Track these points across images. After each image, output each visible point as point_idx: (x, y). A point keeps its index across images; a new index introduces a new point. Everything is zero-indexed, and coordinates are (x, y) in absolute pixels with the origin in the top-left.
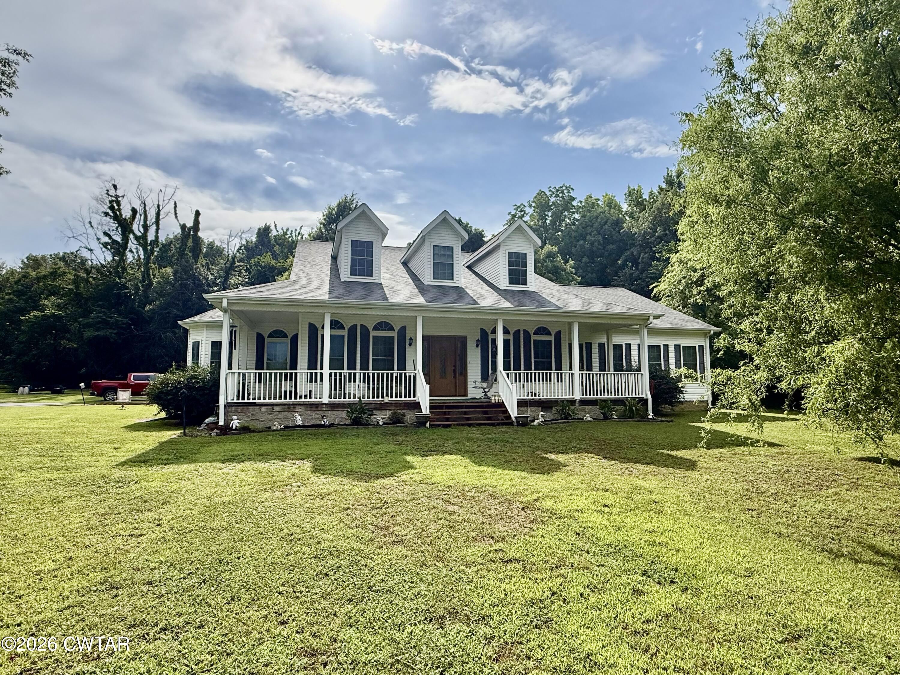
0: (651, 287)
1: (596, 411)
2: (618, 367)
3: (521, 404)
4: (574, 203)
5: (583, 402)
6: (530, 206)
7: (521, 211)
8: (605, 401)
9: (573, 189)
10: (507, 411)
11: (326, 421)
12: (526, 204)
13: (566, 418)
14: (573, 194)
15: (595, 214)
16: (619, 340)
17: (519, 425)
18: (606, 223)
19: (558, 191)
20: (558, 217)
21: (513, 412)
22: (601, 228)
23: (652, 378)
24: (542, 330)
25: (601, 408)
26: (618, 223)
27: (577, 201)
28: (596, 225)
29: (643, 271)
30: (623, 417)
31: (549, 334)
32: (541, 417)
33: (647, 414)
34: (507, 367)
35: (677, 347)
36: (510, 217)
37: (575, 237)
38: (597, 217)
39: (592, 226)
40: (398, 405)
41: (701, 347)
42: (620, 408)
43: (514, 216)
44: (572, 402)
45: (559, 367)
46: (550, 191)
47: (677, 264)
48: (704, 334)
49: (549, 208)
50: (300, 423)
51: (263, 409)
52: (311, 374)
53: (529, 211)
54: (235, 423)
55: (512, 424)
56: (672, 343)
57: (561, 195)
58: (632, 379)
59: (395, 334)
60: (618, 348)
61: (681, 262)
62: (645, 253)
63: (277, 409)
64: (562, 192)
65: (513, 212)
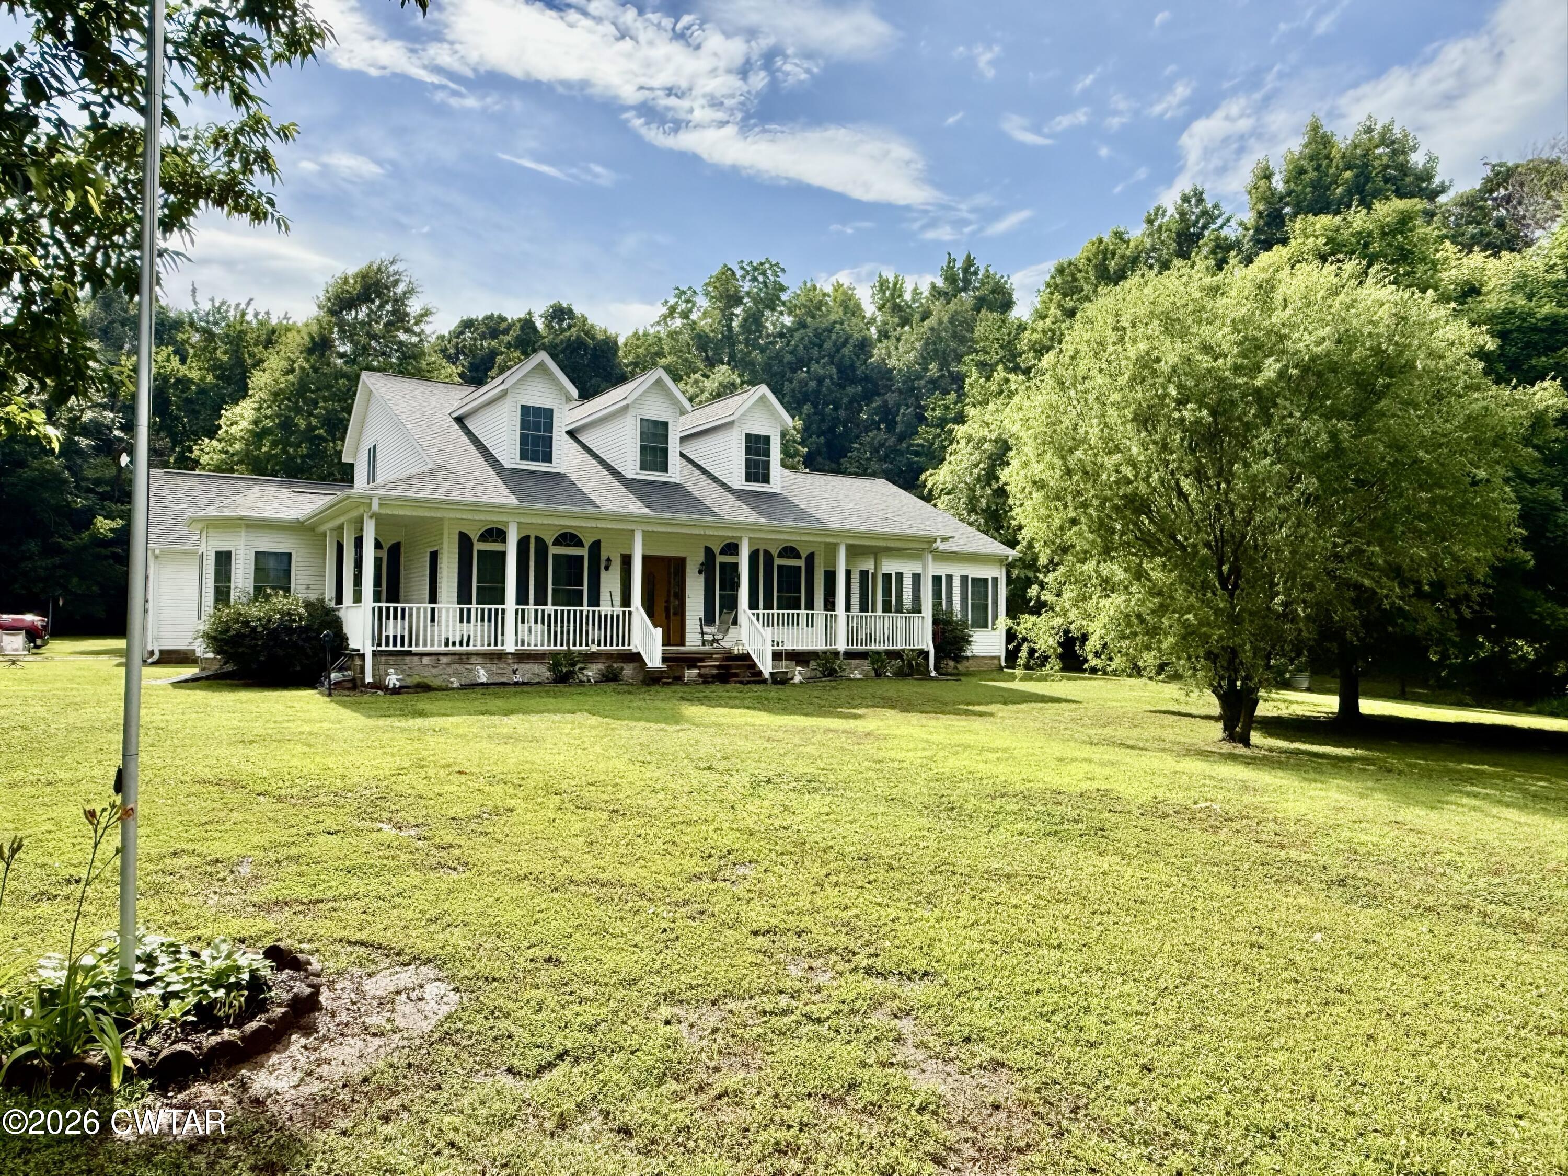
0: (923, 477)
1: (866, 665)
2: (887, 608)
3: (777, 656)
4: (784, 297)
5: (850, 655)
6: (707, 294)
7: (687, 301)
8: (878, 653)
9: (783, 270)
10: (754, 665)
11: (518, 678)
12: (699, 289)
13: (830, 675)
14: (783, 279)
15: (825, 323)
16: (890, 566)
17: (775, 682)
18: (846, 342)
19: (755, 269)
20: (754, 321)
21: (766, 667)
22: (838, 351)
23: (935, 622)
24: (790, 551)
25: (873, 663)
26: (864, 346)
27: (789, 292)
28: (828, 345)
29: (901, 438)
30: (901, 674)
31: (798, 556)
32: (798, 674)
33: (929, 672)
34: (753, 605)
35: (964, 579)
36: (665, 310)
37: (789, 363)
38: (830, 330)
39: (820, 346)
40: (609, 656)
41: (995, 580)
42: (899, 662)
43: (673, 310)
44: (836, 654)
45: (810, 606)
46: (742, 268)
47: (963, 442)
48: (1000, 560)
49: (738, 301)
50: (483, 679)
51: (426, 660)
52: (462, 610)
53: (703, 302)
54: (393, 679)
55: (765, 681)
56: (957, 571)
57: (761, 278)
58: (901, 623)
59: (584, 552)
60: (887, 577)
61: (969, 439)
62: (908, 407)
63: (444, 660)
64: (764, 273)
65: (672, 301)
